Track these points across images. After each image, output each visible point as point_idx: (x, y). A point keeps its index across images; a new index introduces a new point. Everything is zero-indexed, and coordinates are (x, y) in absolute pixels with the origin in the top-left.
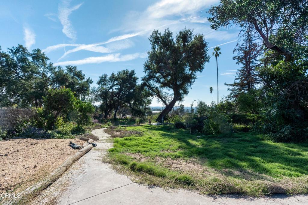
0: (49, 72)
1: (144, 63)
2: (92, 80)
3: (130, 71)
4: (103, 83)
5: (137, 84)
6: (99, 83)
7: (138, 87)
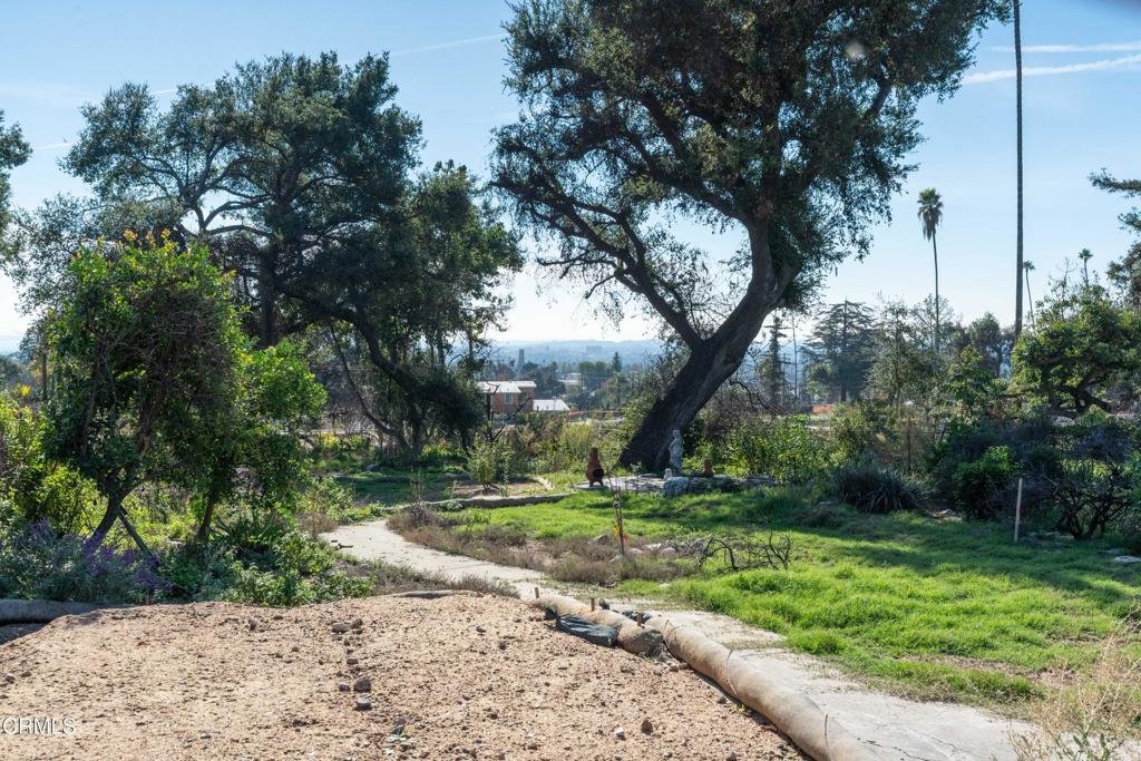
1: (511, 18)
2: (17, 134)
3: (349, 62)
4: (115, 161)
5: (412, 175)
6: (85, 161)
7: (423, 196)
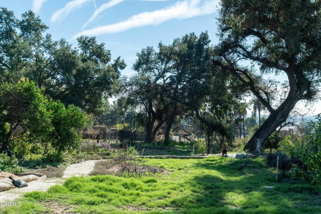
0: (46, 51)
2: (123, 61)
4: (144, 66)
